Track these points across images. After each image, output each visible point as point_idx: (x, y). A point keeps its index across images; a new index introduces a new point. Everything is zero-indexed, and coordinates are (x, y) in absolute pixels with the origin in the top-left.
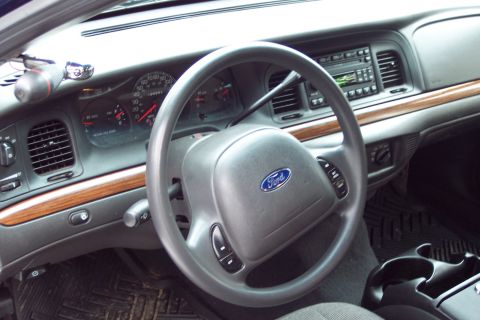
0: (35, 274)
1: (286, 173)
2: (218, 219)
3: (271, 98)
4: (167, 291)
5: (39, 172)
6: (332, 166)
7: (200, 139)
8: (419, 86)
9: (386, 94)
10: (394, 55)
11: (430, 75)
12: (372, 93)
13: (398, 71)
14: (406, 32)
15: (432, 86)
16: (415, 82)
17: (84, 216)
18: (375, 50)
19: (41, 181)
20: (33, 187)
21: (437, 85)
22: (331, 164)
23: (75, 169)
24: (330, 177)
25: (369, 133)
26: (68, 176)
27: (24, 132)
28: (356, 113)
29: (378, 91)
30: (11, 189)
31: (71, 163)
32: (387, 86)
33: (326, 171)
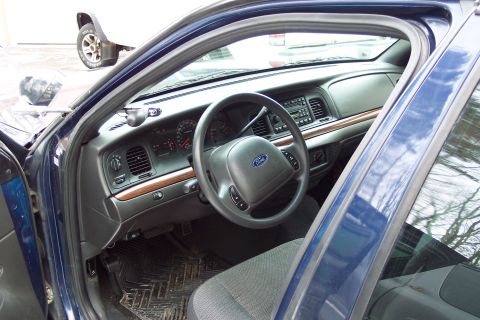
0: (134, 236)
1: (265, 157)
2: (232, 184)
3: (251, 125)
4: (204, 259)
5: (135, 174)
6: (289, 154)
7: (216, 149)
8: (336, 117)
9: (317, 122)
10: (319, 100)
11: (341, 109)
12: (309, 122)
13: (322, 109)
14: (325, 87)
15: (343, 115)
16: (333, 114)
17: (160, 195)
18: (308, 98)
19: (135, 179)
20: (132, 181)
21: (346, 115)
22: (288, 154)
23: (152, 171)
24: (289, 159)
25: (311, 143)
26: (149, 175)
27: (124, 153)
28: (303, 133)
29: (312, 121)
30: (121, 182)
31: (149, 169)
32: (317, 118)
33: (286, 156)
